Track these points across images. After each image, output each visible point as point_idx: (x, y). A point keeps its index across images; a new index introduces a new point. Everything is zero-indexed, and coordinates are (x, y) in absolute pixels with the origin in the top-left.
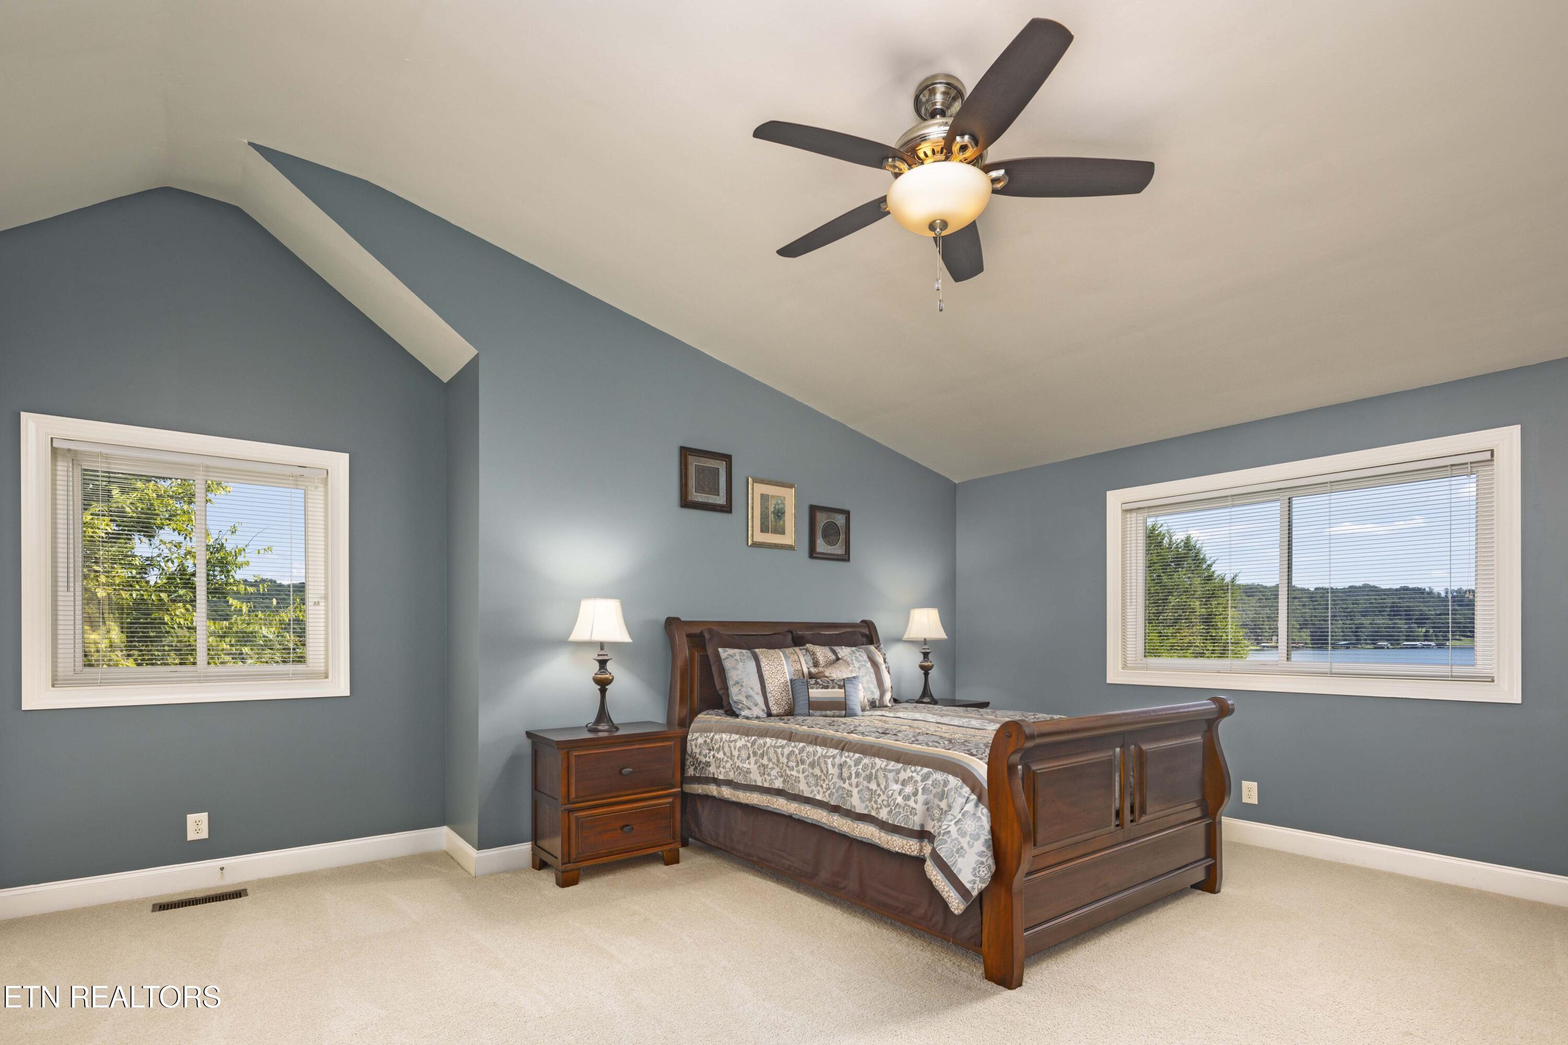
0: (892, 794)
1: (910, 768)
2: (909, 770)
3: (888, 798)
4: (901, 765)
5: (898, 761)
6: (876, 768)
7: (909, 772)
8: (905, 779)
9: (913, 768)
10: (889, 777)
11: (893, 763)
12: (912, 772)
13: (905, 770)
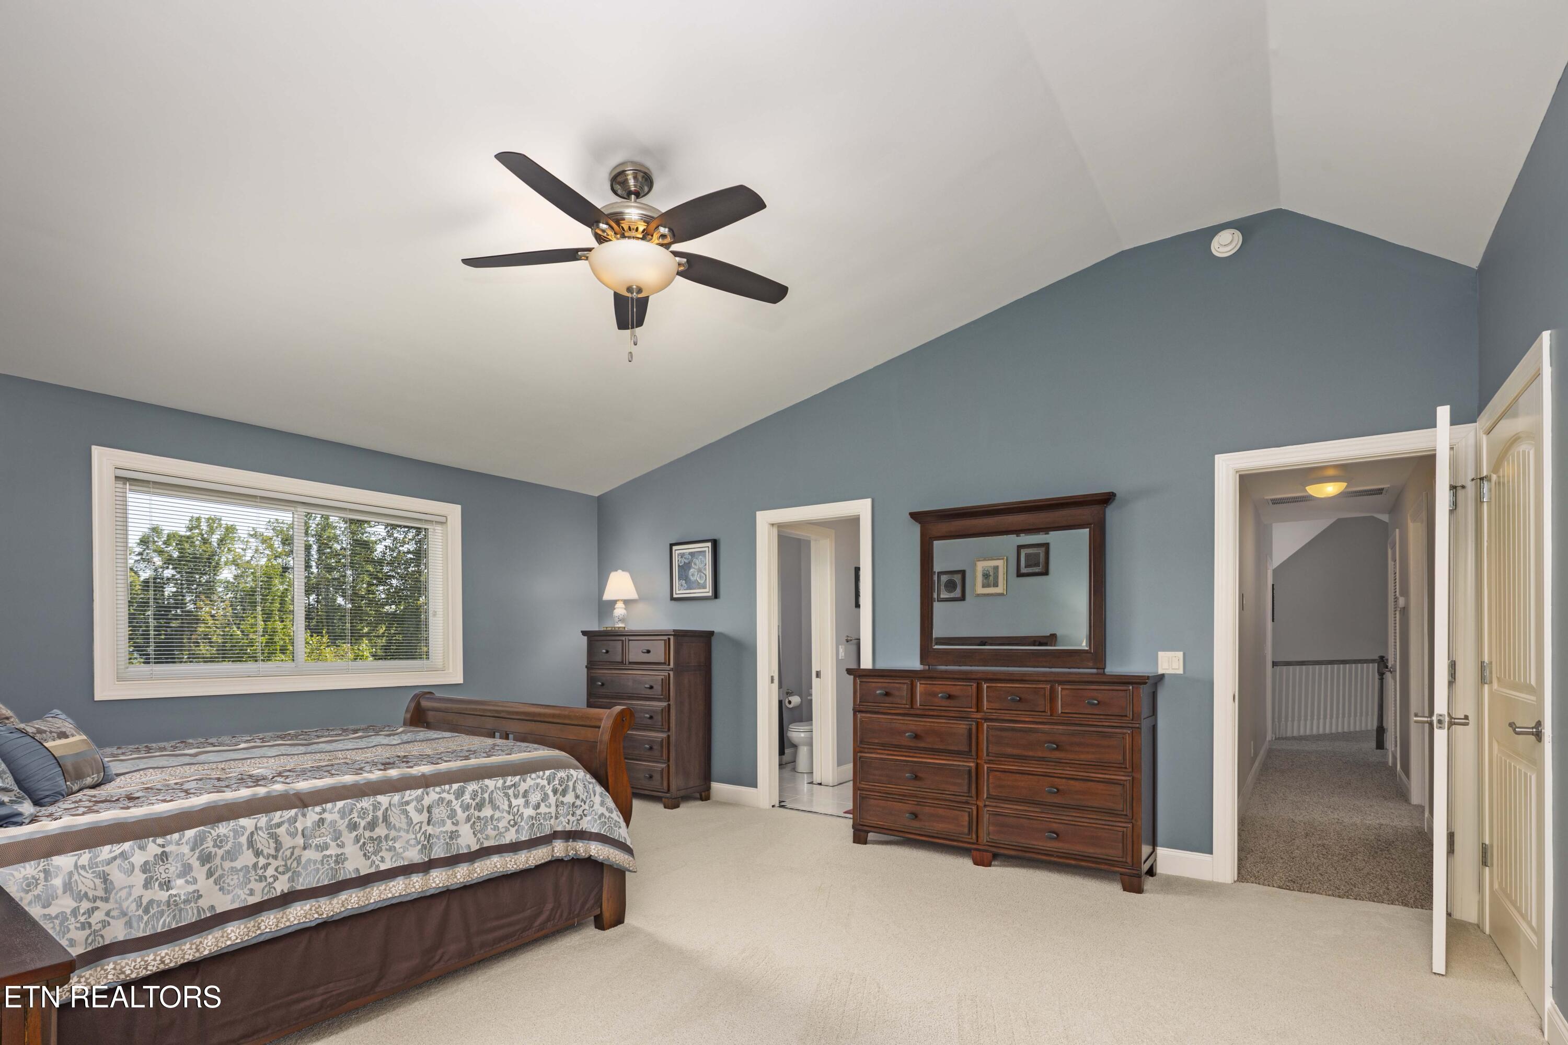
0: (518, 811)
1: (530, 777)
2: (529, 779)
3: (514, 816)
4: (519, 777)
5: (515, 775)
6: (489, 791)
7: (531, 780)
8: (526, 790)
9: (533, 776)
10: (510, 794)
11: (510, 777)
12: (535, 779)
13: (524, 781)
